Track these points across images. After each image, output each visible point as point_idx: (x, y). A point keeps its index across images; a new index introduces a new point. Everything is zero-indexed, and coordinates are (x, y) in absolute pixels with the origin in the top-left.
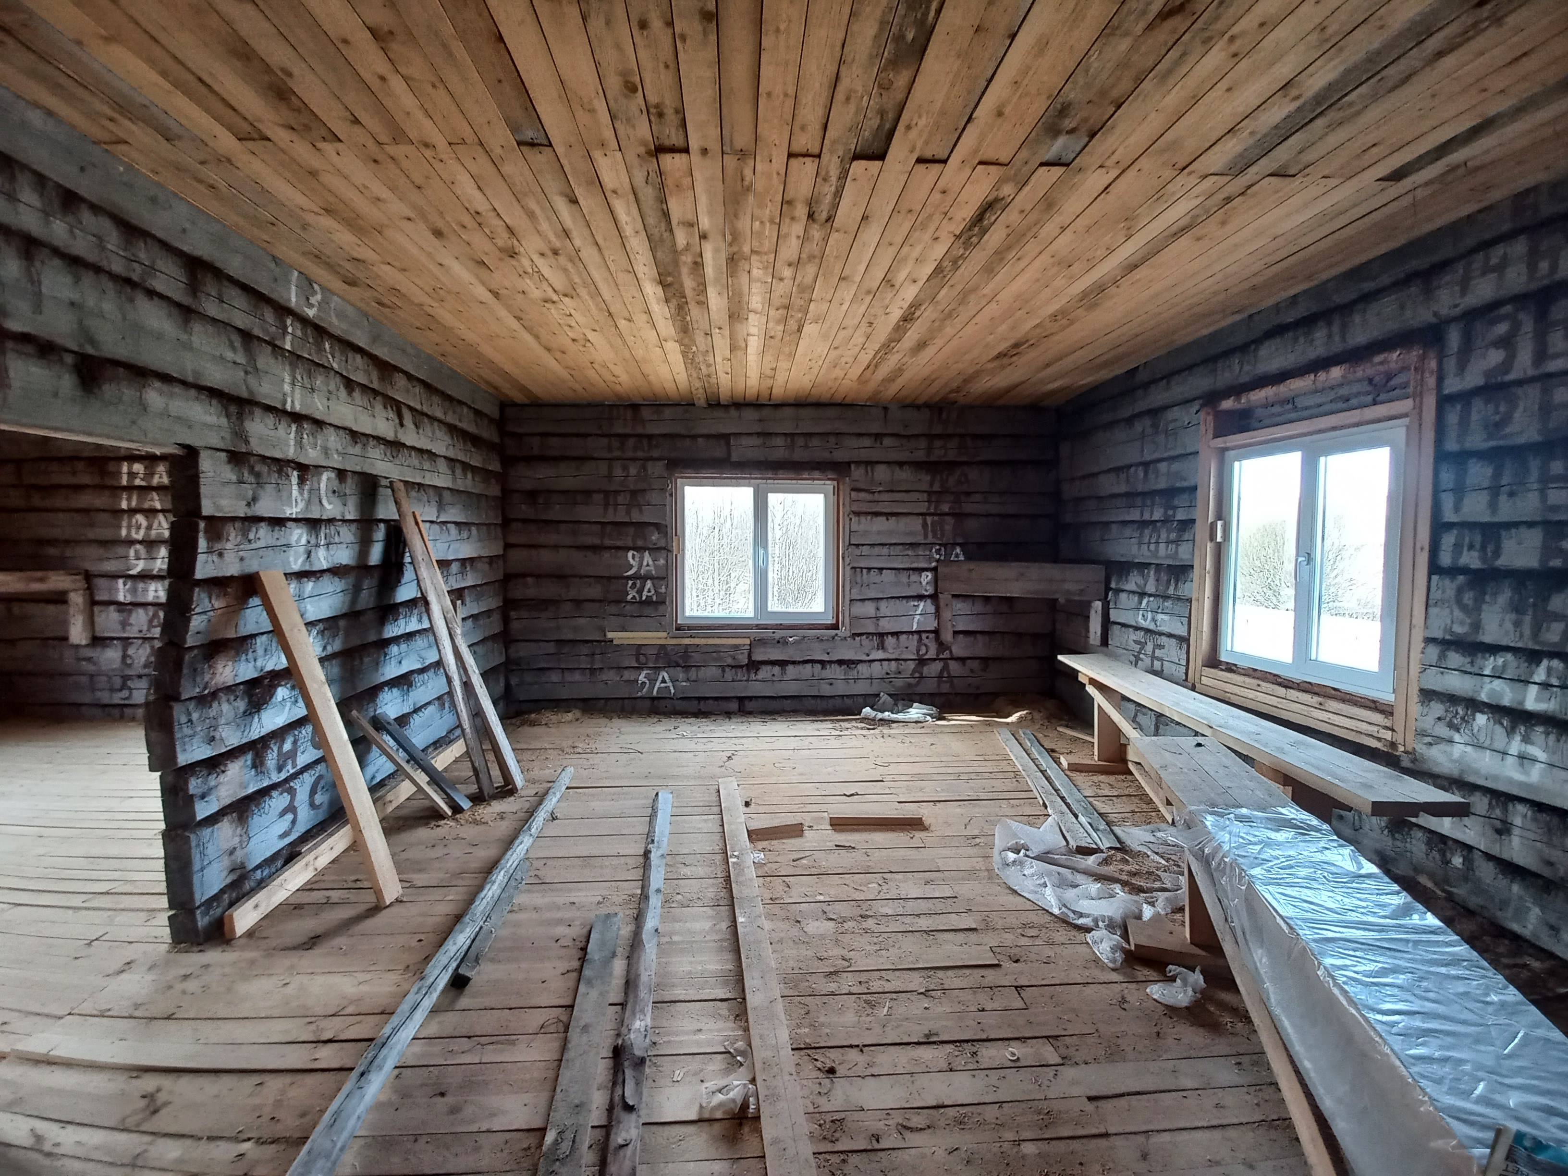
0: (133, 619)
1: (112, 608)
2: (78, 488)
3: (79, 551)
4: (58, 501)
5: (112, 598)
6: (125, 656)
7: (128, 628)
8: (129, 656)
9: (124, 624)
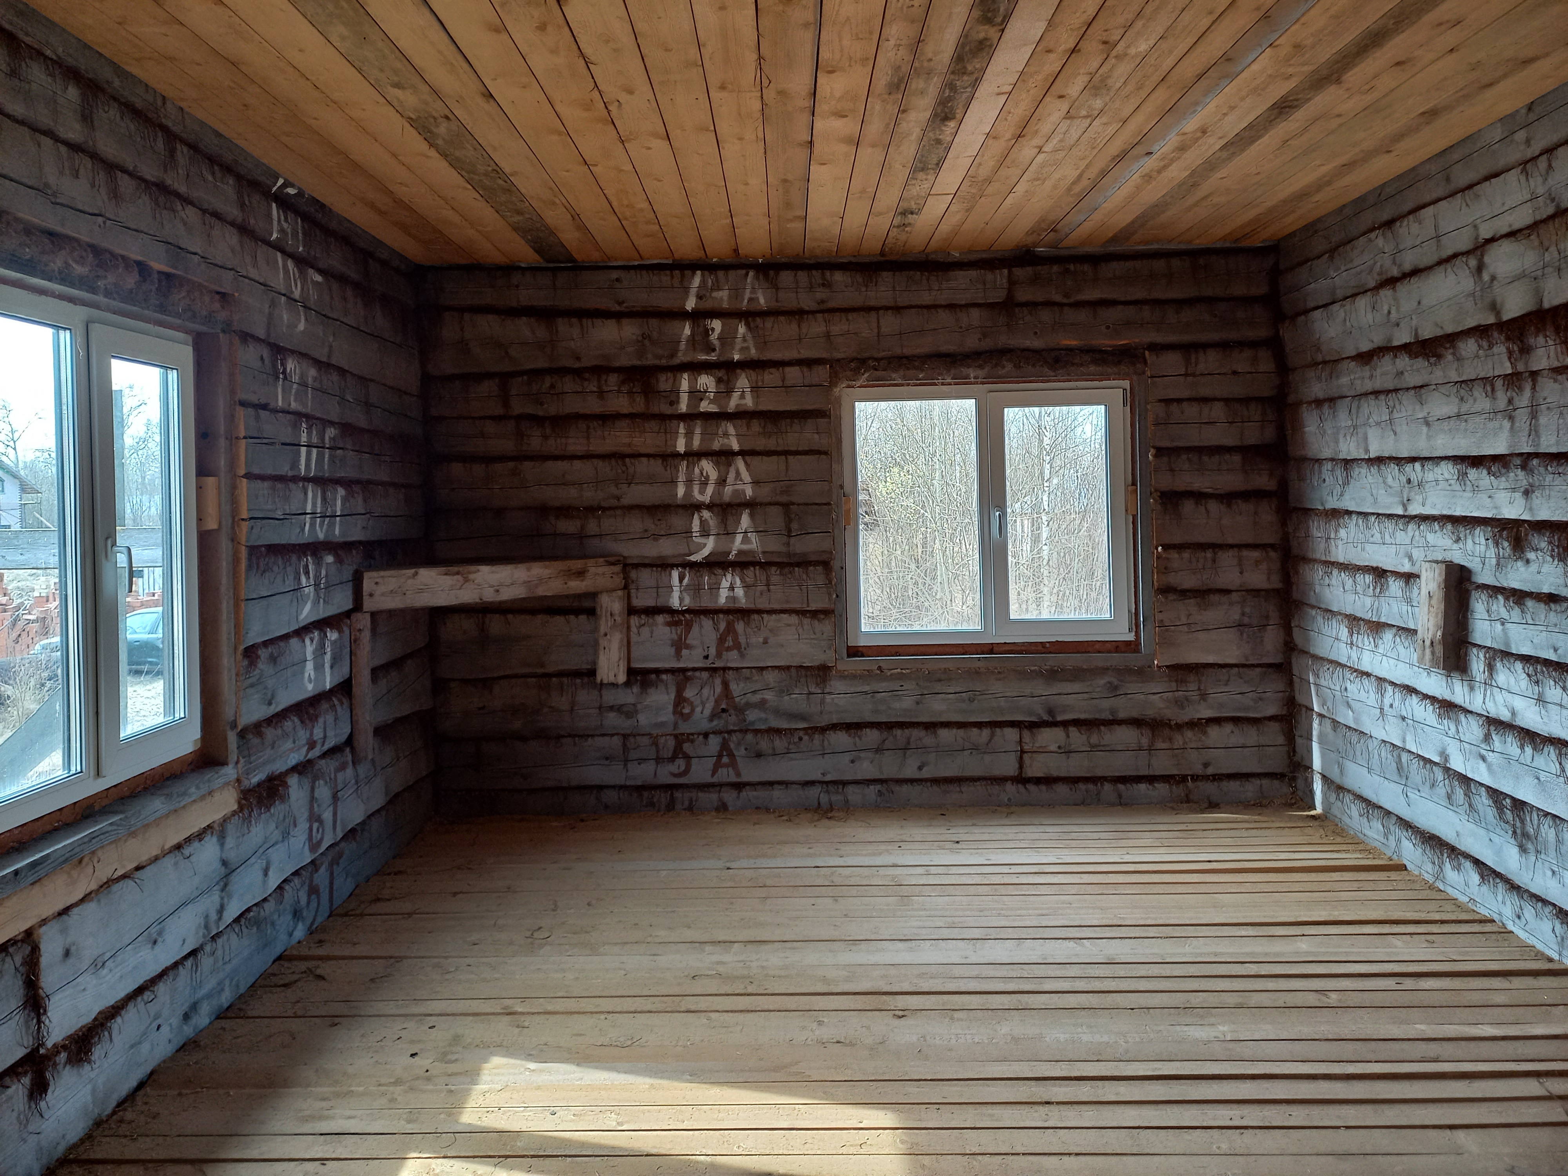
0: (693, 638)
1: (660, 619)
2: (607, 419)
3: (608, 523)
4: (575, 443)
5: (661, 602)
6: (680, 700)
7: (685, 652)
8: (686, 700)
9: (679, 646)
